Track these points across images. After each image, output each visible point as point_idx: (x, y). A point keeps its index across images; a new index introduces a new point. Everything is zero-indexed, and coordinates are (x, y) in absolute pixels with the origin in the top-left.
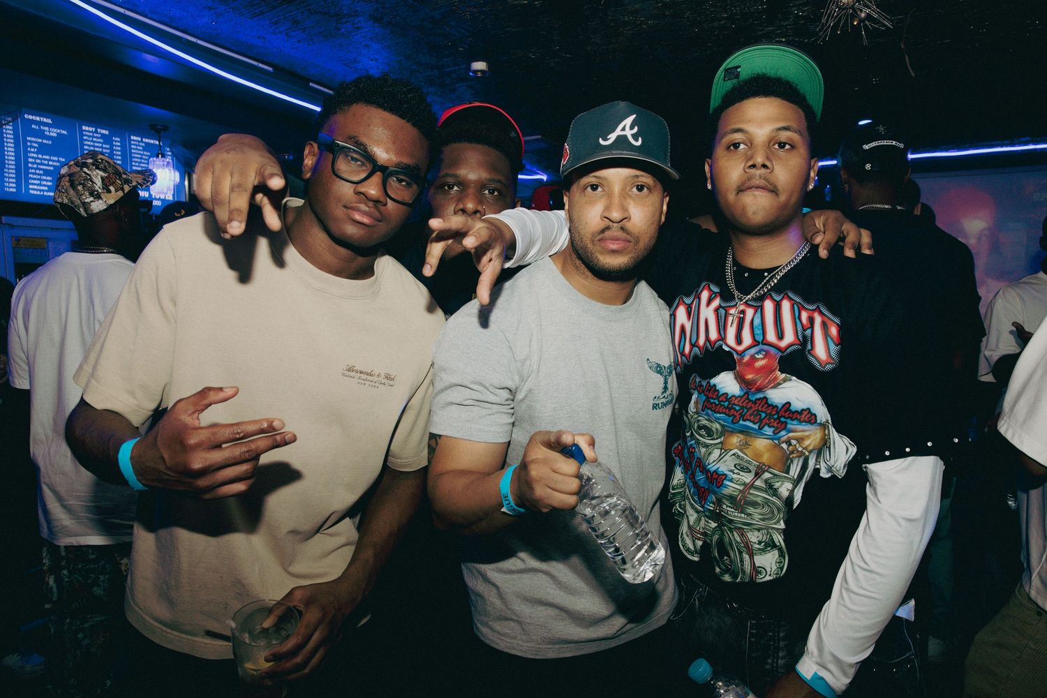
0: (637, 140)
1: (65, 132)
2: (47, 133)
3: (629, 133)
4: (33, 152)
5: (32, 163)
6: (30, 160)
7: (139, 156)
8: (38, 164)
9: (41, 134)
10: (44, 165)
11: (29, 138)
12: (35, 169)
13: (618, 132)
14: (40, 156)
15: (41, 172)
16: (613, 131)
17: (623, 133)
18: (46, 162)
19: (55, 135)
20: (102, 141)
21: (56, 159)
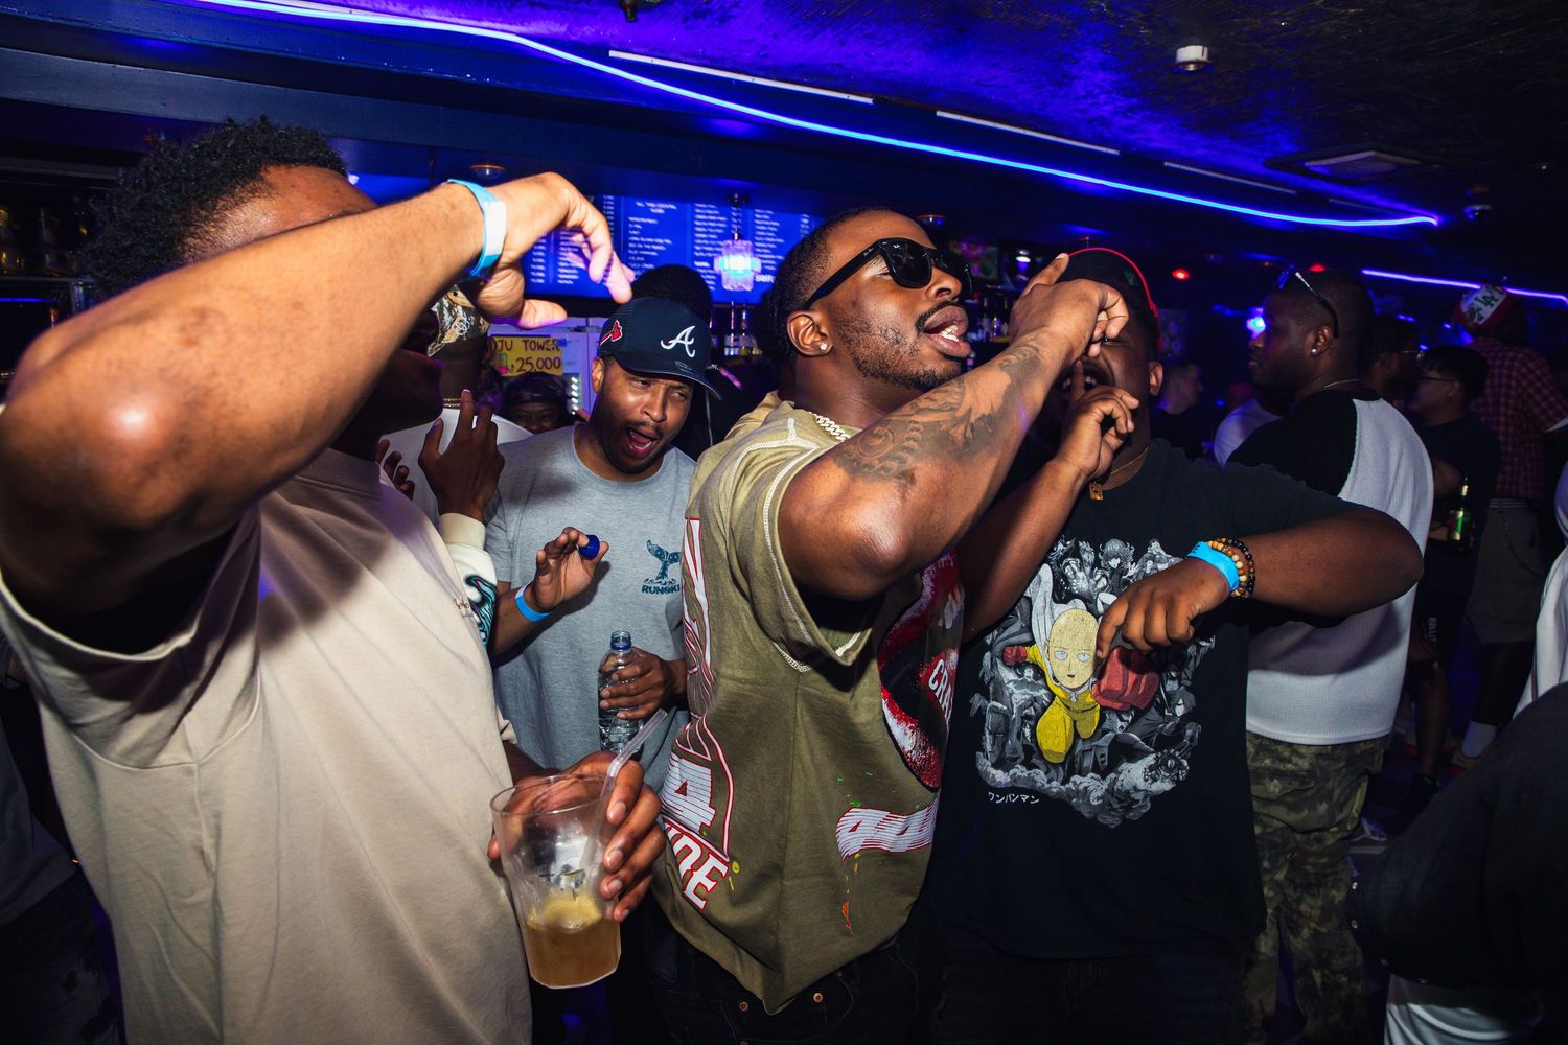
0: (691, 353)
1: (673, 207)
2: (653, 211)
3: (686, 343)
4: (635, 236)
5: (633, 249)
6: (631, 245)
7: (764, 228)
8: (639, 249)
9: (647, 213)
10: (647, 249)
11: (632, 219)
12: (636, 256)
13: (678, 340)
14: (643, 240)
15: (642, 259)
16: (674, 338)
17: (682, 342)
18: (648, 246)
19: (661, 211)
20: (717, 212)
21: (660, 241)
